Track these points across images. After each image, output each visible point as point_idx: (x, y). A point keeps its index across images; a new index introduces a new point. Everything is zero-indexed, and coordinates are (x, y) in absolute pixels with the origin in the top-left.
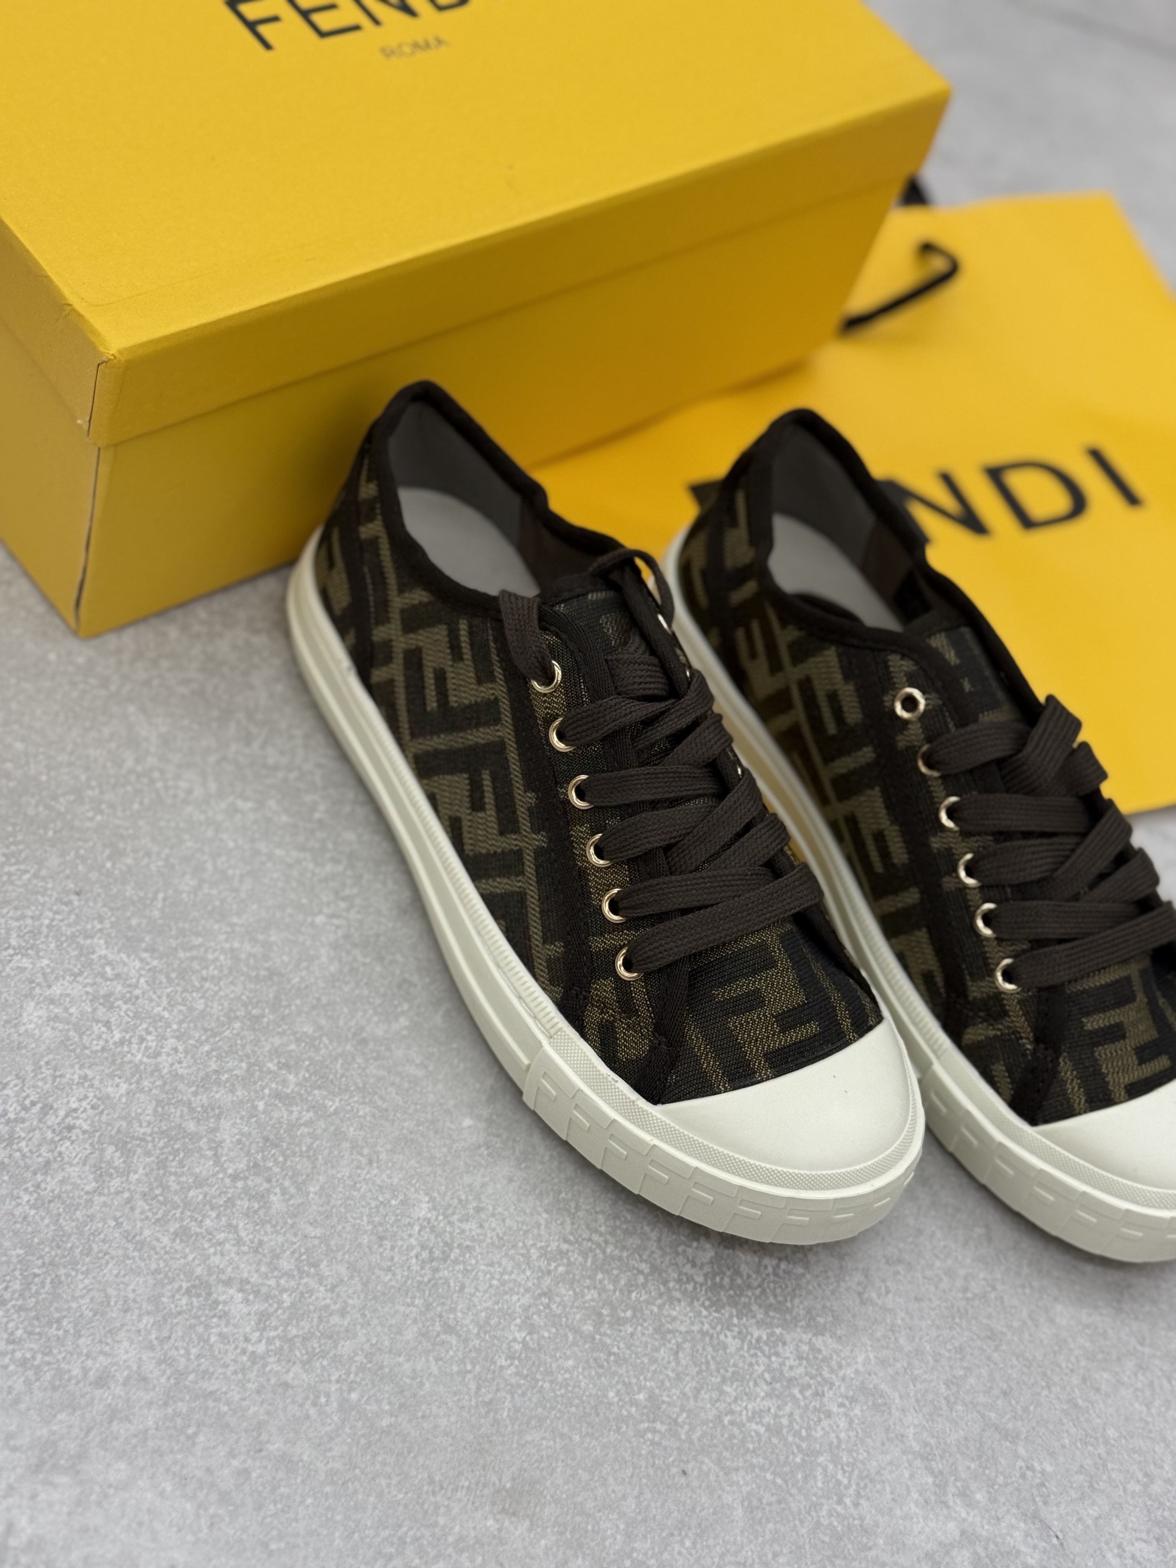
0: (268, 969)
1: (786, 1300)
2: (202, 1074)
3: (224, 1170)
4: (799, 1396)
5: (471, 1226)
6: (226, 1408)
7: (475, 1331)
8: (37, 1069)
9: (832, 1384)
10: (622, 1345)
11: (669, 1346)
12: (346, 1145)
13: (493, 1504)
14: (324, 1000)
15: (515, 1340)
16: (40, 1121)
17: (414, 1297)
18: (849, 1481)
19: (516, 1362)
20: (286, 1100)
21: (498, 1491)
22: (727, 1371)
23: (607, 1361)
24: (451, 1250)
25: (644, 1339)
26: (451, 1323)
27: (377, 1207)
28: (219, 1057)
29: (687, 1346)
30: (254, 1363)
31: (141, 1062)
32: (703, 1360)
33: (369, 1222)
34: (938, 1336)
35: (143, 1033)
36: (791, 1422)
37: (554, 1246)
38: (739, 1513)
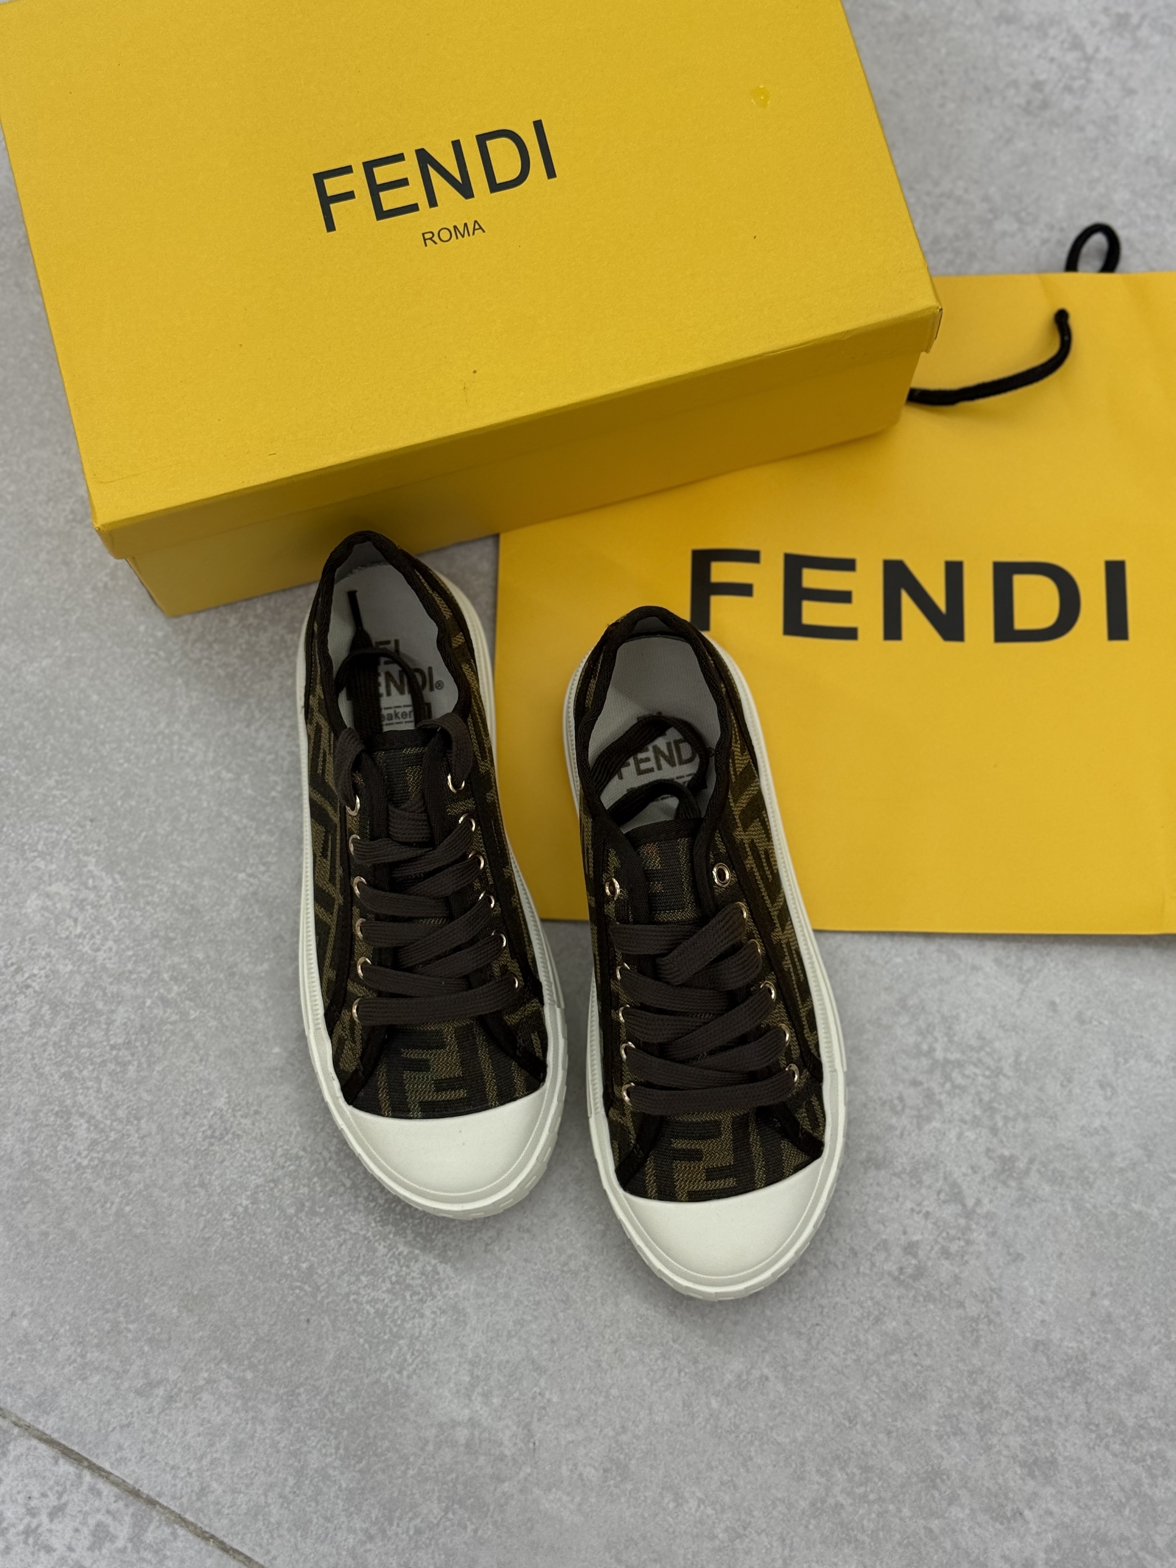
0: (192, 906)
1: (433, 1233)
2: (121, 970)
3: (108, 1040)
4: (408, 1297)
5: (247, 1122)
6: (50, 1192)
7: (219, 1191)
8: (23, 940)
9: (434, 1297)
10: (308, 1229)
11: (338, 1239)
12: (191, 1044)
13: (182, 1300)
14: (219, 938)
15: (241, 1205)
16: (13, 976)
17: (190, 1158)
18: (413, 1361)
19: (235, 1219)
20: (165, 1002)
21: (188, 1294)
22: (368, 1266)
23: (293, 1236)
24: (227, 1134)
25: (324, 1229)
26: (206, 1182)
27: (193, 1092)
28: (136, 962)
29: (350, 1243)
30: (77, 1169)
31: (86, 952)
32: (357, 1255)
33: (183, 1101)
34: (527, 1290)
35: (95, 932)
36: (394, 1313)
37: (294, 1151)
38: (331, 1357)
